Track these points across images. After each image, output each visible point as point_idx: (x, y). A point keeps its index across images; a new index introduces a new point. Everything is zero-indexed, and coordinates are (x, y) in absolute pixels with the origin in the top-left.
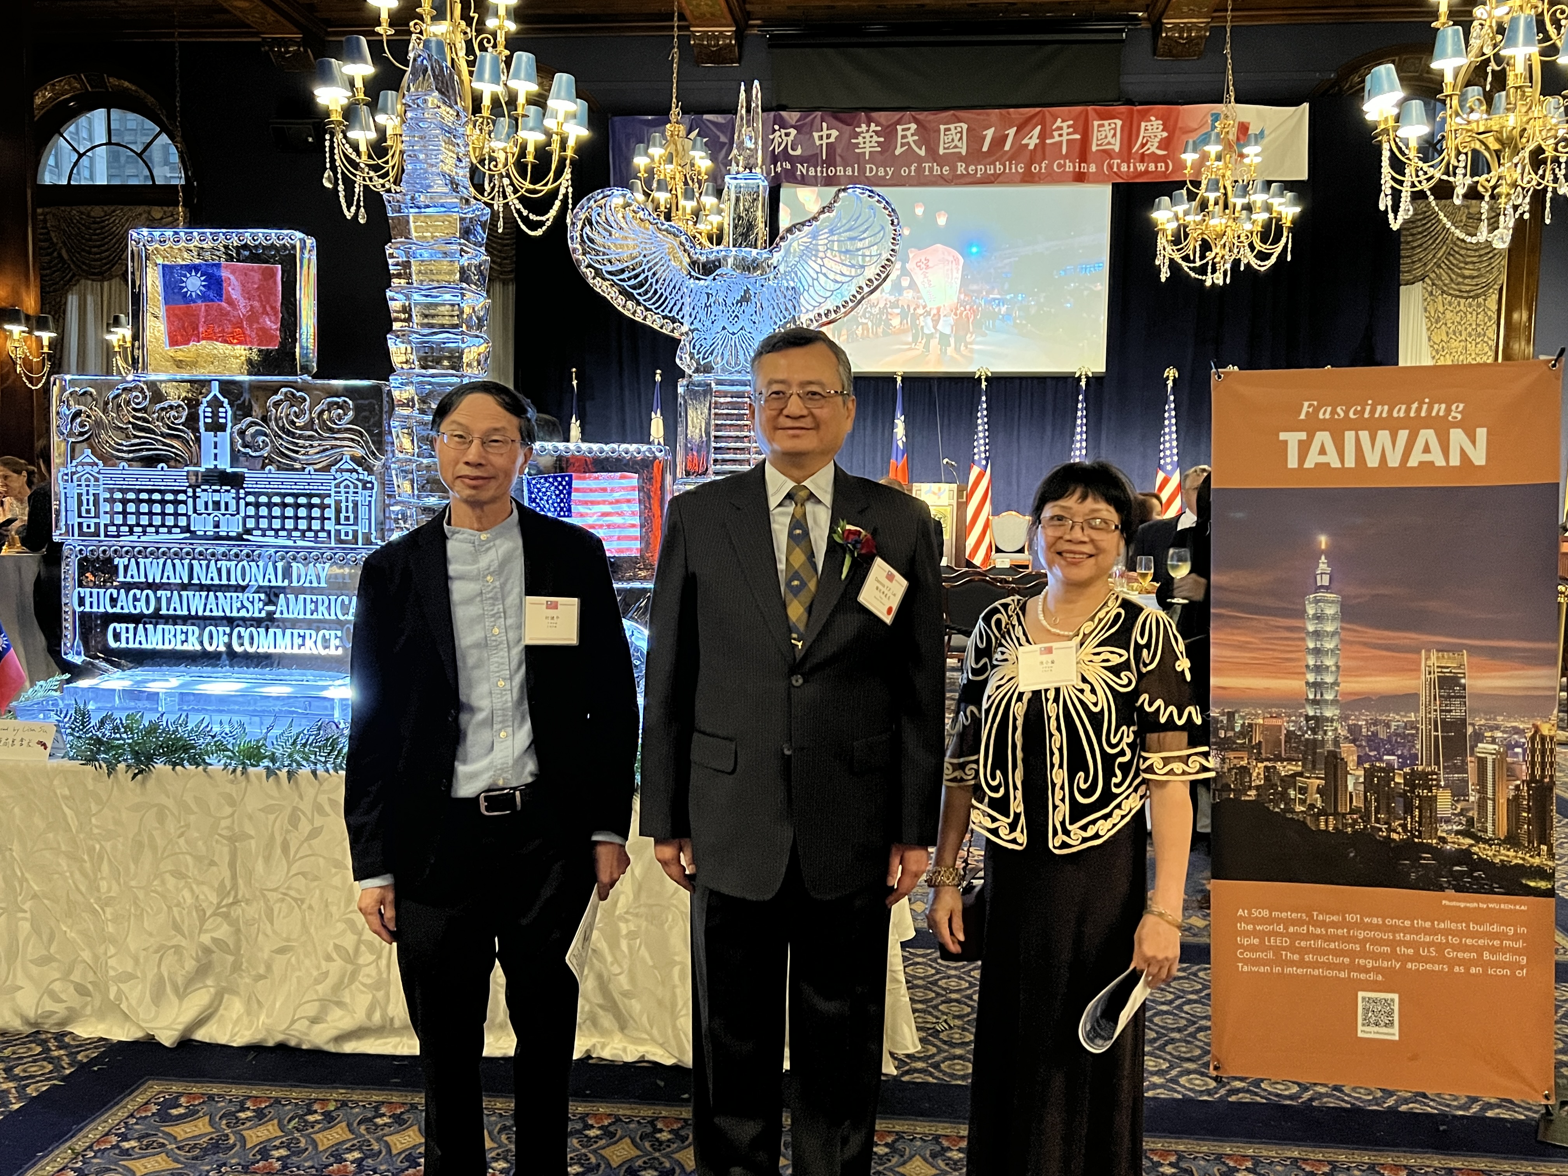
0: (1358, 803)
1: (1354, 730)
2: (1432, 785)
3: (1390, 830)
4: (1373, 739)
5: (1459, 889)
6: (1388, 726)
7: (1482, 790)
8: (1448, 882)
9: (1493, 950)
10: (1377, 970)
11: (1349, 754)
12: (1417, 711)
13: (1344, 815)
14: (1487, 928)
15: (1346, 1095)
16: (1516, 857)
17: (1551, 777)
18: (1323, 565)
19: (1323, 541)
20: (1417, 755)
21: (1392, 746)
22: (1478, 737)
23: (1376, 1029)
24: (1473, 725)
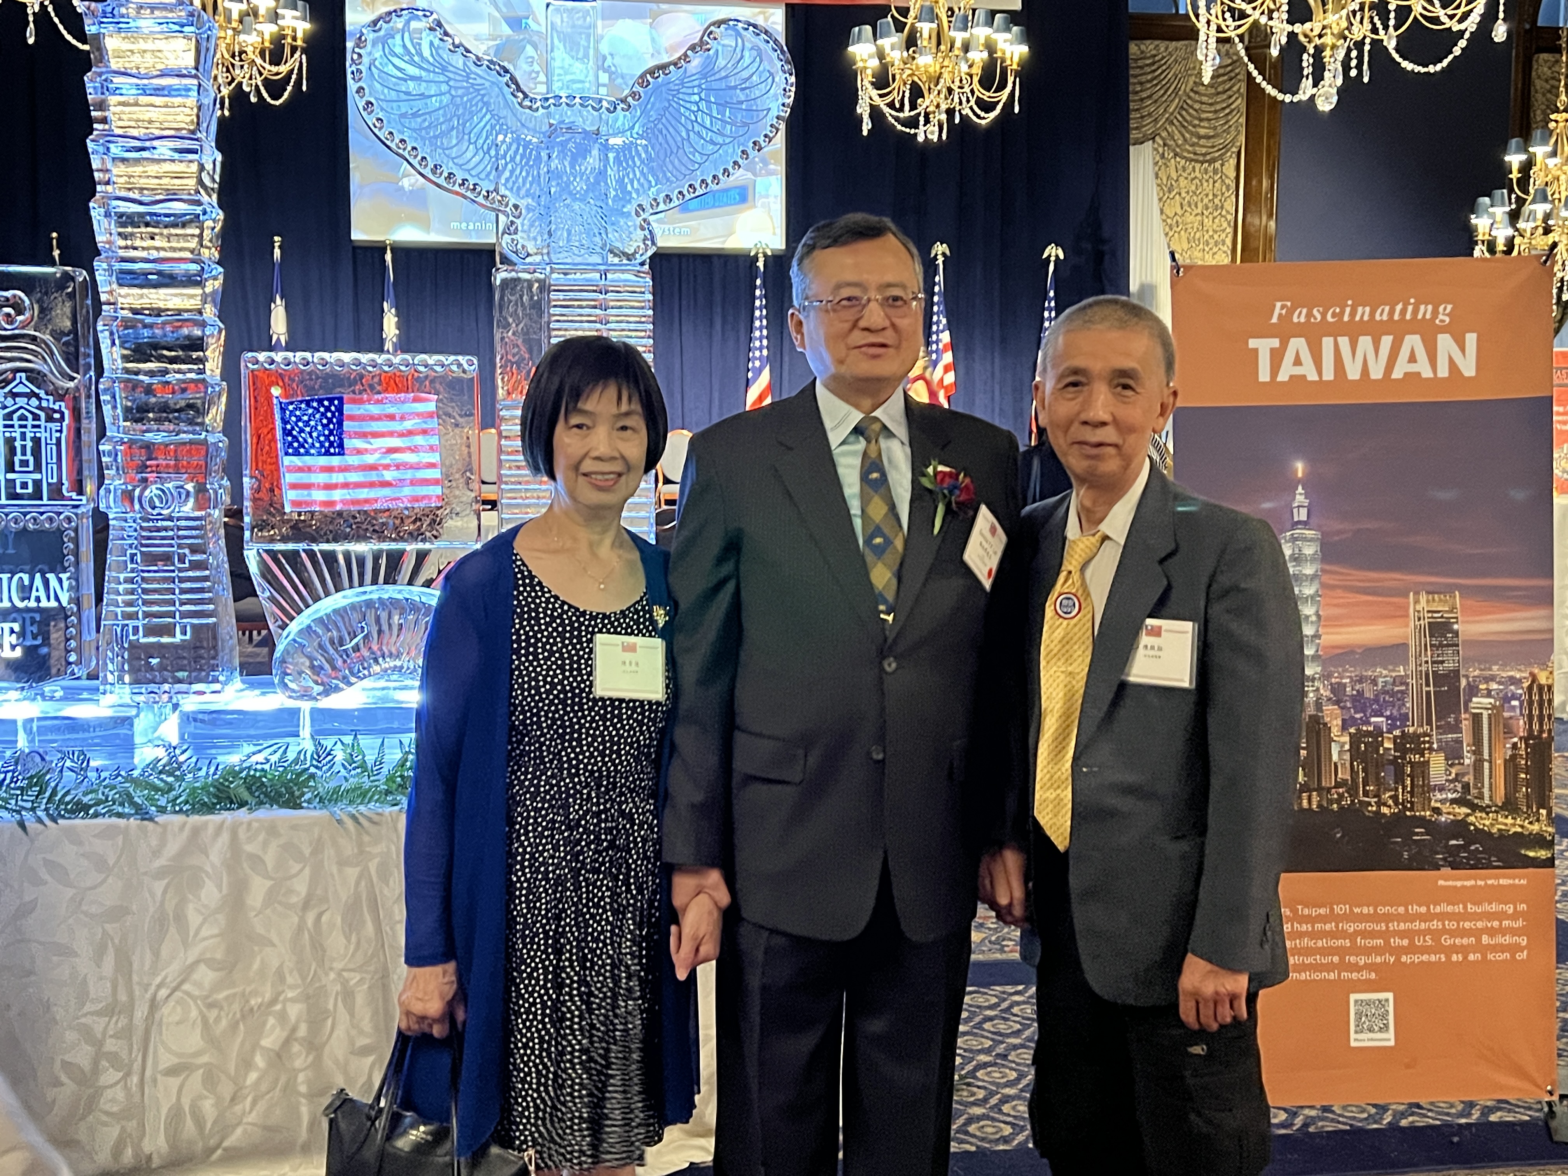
0: (1344, 774)
1: (1337, 690)
2: (1425, 749)
3: (1379, 804)
4: (1358, 699)
5: (1454, 866)
6: (1374, 682)
7: (1478, 752)
8: (1444, 859)
9: (1492, 932)
10: (1369, 967)
11: (1333, 717)
12: (1405, 663)
13: (1329, 790)
14: (1486, 907)
15: (1339, 1115)
16: (1514, 825)
17: (1550, 731)
18: (1300, 498)
19: (1300, 468)
20: (1407, 714)
21: (1380, 706)
22: (1473, 691)
23: (1371, 1035)
24: (1467, 677)
